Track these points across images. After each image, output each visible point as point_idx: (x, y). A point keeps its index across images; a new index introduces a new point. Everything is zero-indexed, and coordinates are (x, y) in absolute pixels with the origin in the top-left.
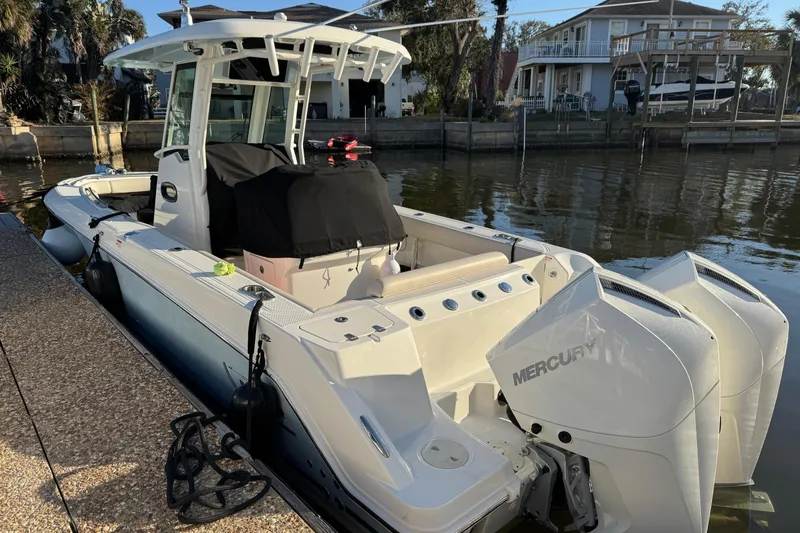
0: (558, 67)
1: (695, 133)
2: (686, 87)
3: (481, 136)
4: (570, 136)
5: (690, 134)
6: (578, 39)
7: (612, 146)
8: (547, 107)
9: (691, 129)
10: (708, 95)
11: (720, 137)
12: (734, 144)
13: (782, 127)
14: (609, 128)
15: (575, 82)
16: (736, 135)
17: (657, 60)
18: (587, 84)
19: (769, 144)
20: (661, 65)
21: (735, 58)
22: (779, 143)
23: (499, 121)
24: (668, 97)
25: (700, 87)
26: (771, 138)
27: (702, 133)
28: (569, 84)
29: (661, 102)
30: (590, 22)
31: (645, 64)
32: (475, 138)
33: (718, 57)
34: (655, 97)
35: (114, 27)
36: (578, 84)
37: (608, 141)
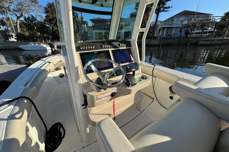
0: (168, 28)
1: (202, 42)
2: (201, 31)
3: (152, 42)
4: (171, 42)
5: (200, 42)
6: (172, 21)
7: (180, 45)
8: (164, 37)
9: (201, 41)
10: (206, 32)
11: (208, 42)
12: (211, 44)
13: (224, 40)
14: (179, 41)
15: (171, 31)
16: (212, 42)
17: (195, 24)
18: (173, 32)
19: (219, 44)
20: (196, 26)
21: (215, 23)
22: (222, 44)
23: (156, 39)
24: (196, 33)
25: (204, 31)
26: (220, 42)
27: (203, 42)
28: (169, 32)
29: (194, 35)
30: (176, 18)
31: (192, 26)
32: (150, 43)
33: (210, 24)
34: (193, 33)
35: (81, 22)
36: (171, 32)
37: (179, 43)
